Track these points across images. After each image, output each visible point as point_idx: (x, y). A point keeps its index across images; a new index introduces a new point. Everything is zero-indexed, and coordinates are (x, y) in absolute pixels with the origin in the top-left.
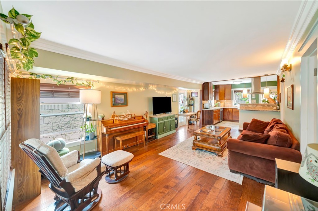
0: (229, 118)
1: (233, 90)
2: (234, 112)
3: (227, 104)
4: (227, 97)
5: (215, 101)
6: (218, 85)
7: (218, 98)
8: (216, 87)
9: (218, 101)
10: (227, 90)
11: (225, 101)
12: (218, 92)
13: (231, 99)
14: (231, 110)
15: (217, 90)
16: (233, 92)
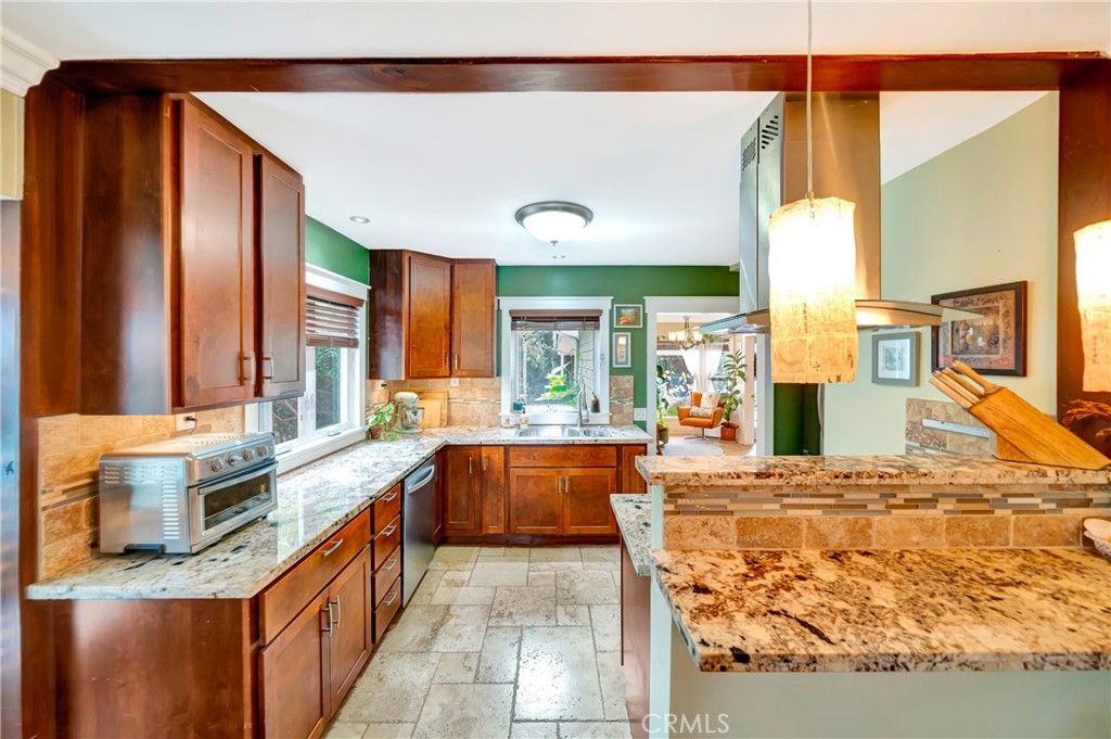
0: (480, 525)
1: (508, 304)
2: (514, 472)
3: (467, 402)
4: (467, 353)
5: (369, 390)
6: (400, 253)
7: (394, 362)
8: (384, 268)
9: (394, 387)
10: (465, 303)
11: (455, 382)
12: (398, 315)
13: (491, 370)
14: (498, 457)
15: (388, 299)
16: (506, 320)
